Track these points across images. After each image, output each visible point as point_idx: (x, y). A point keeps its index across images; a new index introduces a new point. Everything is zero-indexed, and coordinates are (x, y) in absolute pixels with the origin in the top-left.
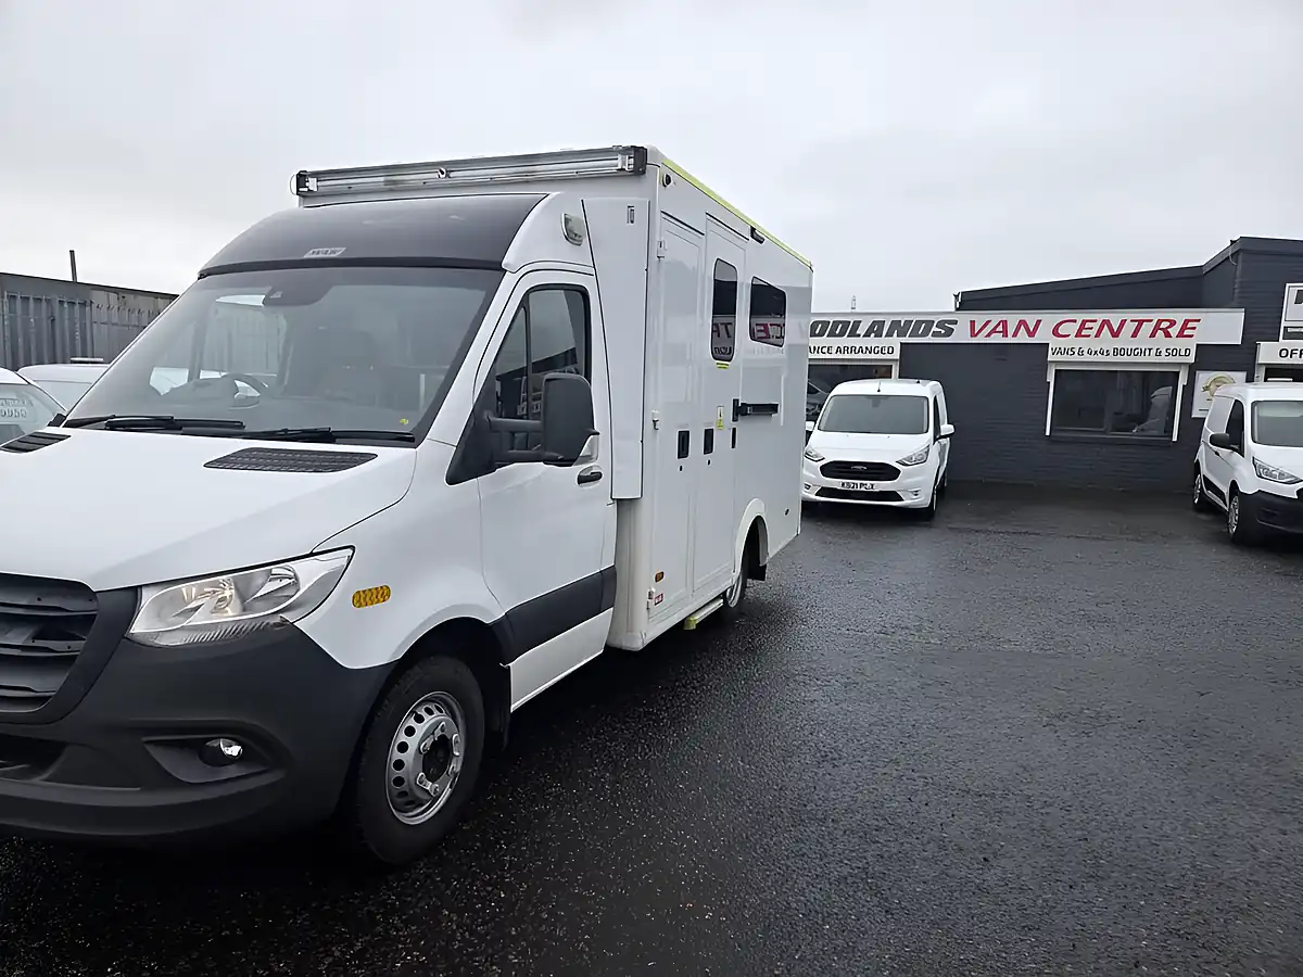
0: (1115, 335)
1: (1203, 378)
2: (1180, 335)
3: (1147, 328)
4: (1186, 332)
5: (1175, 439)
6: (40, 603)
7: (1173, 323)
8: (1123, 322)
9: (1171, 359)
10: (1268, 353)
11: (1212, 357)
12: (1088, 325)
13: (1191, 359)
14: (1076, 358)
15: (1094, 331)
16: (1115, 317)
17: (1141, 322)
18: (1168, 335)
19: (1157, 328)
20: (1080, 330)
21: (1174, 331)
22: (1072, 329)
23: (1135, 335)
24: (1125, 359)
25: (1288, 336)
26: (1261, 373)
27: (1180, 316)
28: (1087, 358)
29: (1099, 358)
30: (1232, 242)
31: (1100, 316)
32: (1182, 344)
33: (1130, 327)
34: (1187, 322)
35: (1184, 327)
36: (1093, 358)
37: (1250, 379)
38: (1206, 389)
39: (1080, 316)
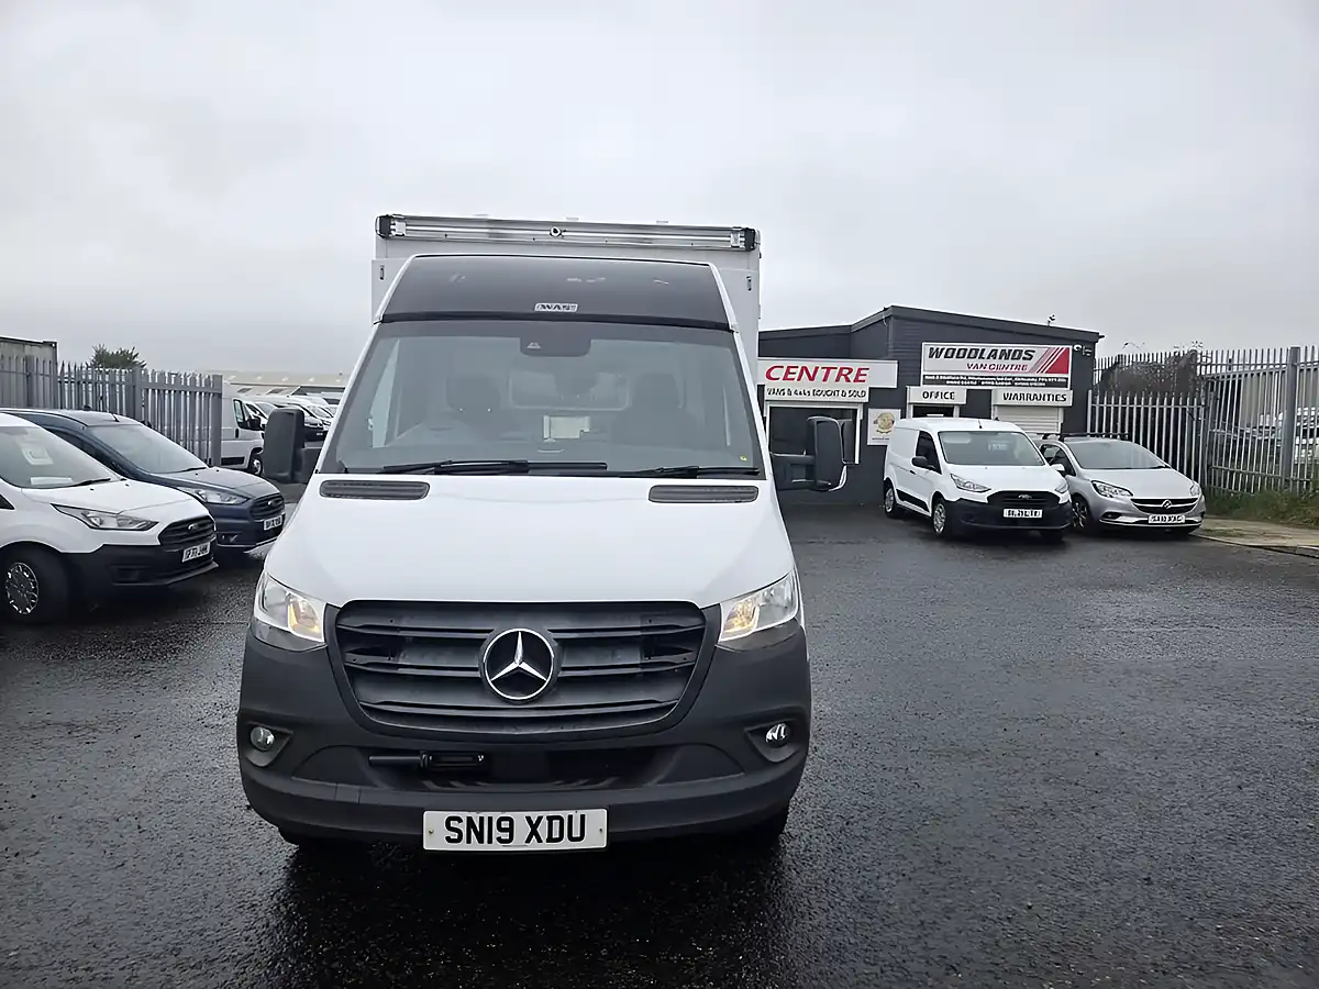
0: (812, 379)
1: (873, 413)
2: (856, 380)
3: (834, 374)
4: (860, 378)
5: (857, 462)
6: (652, 624)
7: (851, 370)
8: (817, 368)
9: (852, 399)
10: (915, 395)
11: (879, 397)
12: (792, 370)
13: (866, 399)
14: (786, 397)
15: (796, 376)
16: (811, 364)
17: (829, 369)
18: (848, 380)
19: (840, 374)
20: (786, 375)
21: (852, 377)
22: (780, 373)
23: (825, 380)
24: (821, 398)
25: (927, 382)
26: (910, 411)
27: (855, 364)
28: (794, 397)
29: (803, 397)
30: (885, 309)
31: (801, 363)
32: (858, 387)
33: (821, 374)
34: (860, 370)
35: (858, 374)
36: (799, 398)
37: (903, 416)
38: (875, 422)
39: (786, 363)
